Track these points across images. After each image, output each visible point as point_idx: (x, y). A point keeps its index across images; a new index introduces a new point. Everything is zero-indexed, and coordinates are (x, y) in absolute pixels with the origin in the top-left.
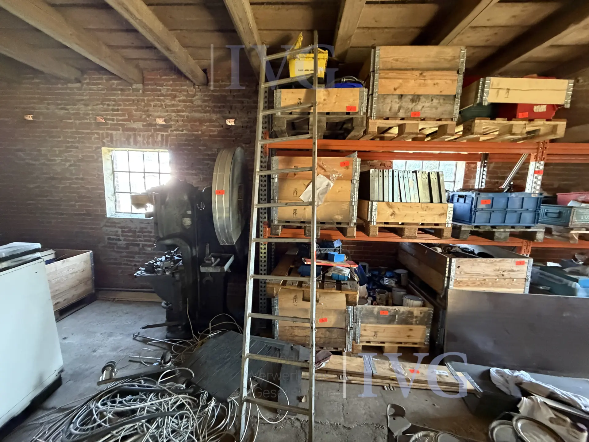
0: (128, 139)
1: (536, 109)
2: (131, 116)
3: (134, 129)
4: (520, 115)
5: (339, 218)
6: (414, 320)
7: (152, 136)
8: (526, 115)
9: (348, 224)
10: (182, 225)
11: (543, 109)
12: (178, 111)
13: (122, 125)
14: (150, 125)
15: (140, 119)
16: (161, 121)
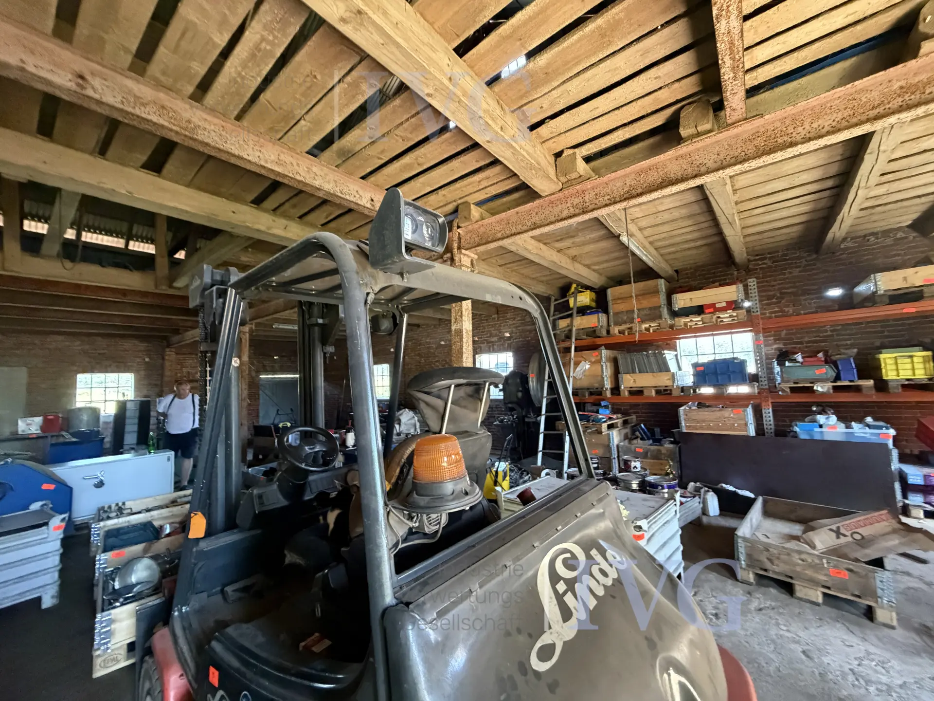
0: (489, 348)
1: (717, 306)
2: (491, 334)
3: (492, 342)
4: (707, 311)
5: (596, 385)
6: (663, 456)
7: (503, 345)
8: (712, 310)
9: (602, 388)
10: (517, 397)
11: (724, 304)
12: (517, 327)
13: (486, 340)
14: (501, 338)
15: (496, 335)
16: (507, 335)
